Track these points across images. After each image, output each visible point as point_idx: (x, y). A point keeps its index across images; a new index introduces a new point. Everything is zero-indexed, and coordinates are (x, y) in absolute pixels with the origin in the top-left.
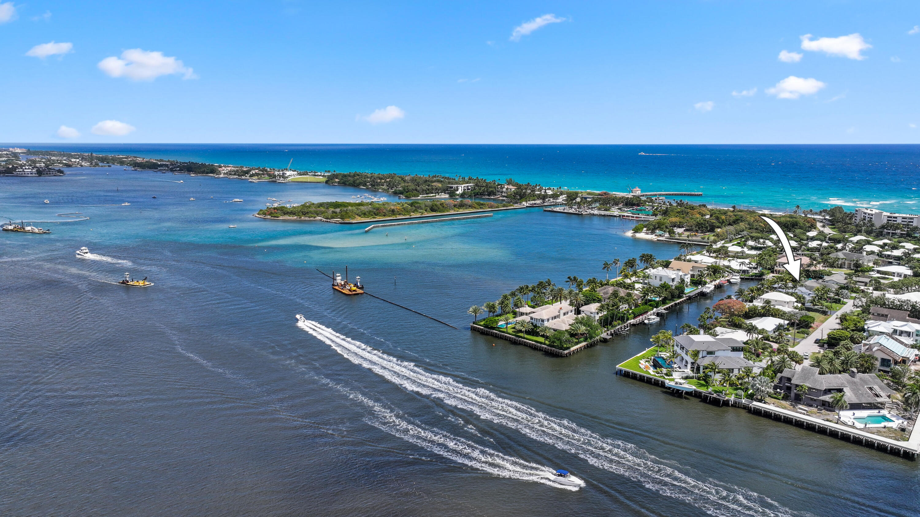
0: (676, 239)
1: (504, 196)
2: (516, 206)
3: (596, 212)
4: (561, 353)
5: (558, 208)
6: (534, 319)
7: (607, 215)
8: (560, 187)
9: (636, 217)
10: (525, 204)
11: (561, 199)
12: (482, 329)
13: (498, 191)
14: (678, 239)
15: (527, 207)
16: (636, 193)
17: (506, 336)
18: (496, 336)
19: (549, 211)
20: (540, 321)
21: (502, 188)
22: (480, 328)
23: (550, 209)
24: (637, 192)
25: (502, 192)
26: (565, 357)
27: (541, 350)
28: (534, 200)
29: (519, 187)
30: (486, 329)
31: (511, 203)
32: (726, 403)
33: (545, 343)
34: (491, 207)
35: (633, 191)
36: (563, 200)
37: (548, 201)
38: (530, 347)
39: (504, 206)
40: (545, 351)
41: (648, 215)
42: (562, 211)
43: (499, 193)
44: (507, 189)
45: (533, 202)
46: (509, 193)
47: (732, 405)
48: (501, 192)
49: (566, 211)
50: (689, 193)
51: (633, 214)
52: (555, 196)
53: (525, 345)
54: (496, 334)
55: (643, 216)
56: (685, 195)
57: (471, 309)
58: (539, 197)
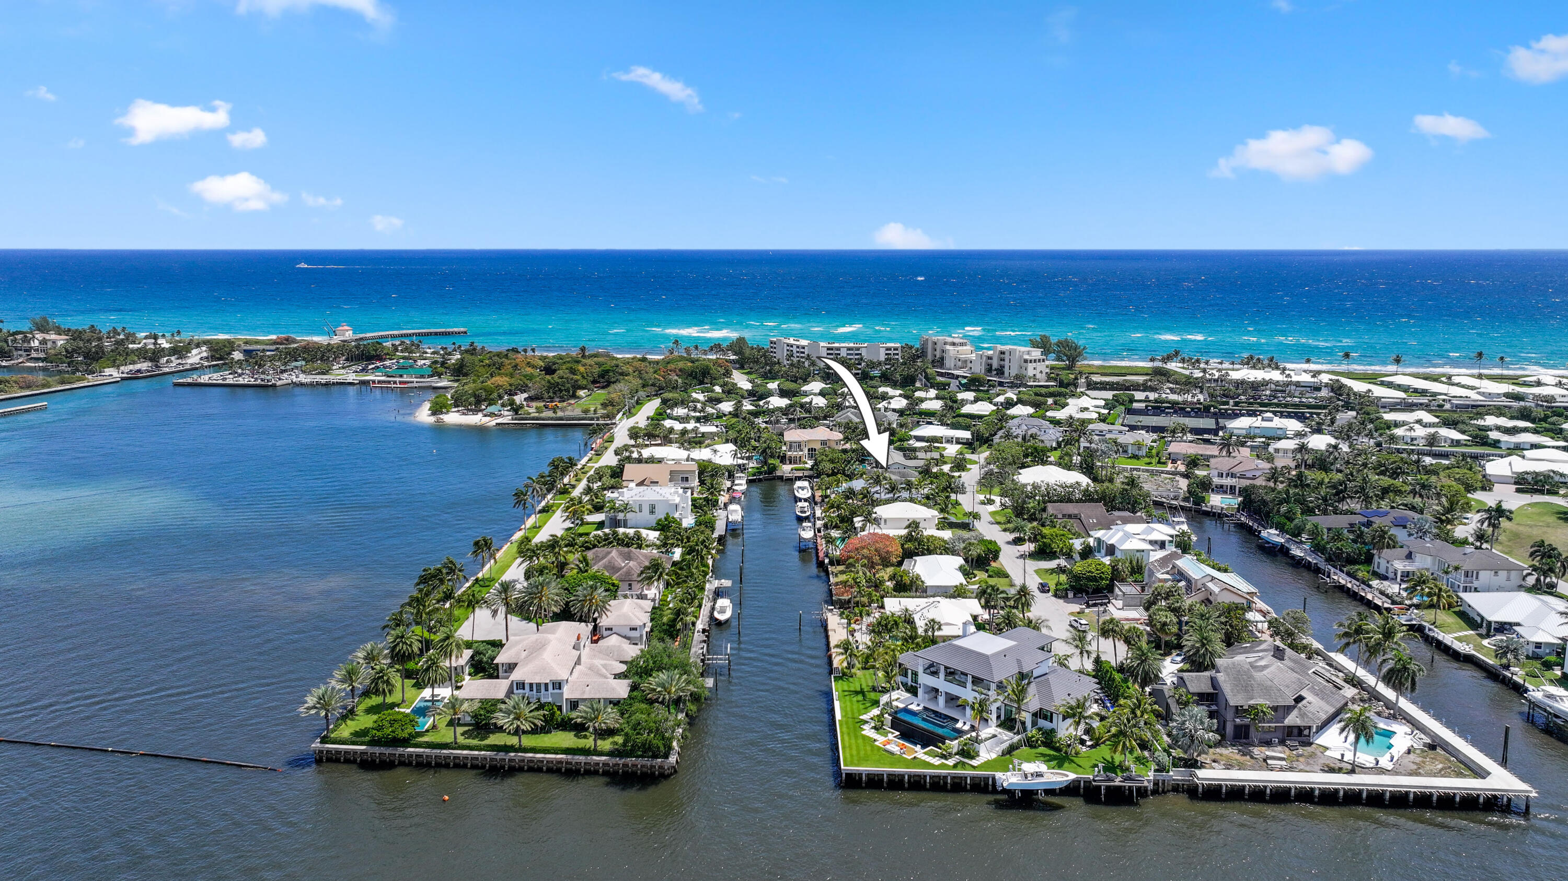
0: (533, 419)
1: (37, 359)
2: (91, 379)
3: (303, 378)
4: (661, 767)
5: (207, 377)
6: (527, 687)
7: (333, 383)
8: (179, 332)
9: (401, 383)
10: (115, 374)
11: (195, 357)
12: (363, 753)
13: (17, 349)
14: (537, 419)
15: (123, 379)
16: (343, 335)
17: (456, 757)
18: (422, 765)
19: (189, 385)
20: (550, 687)
21: (26, 340)
22: (355, 752)
23: (190, 380)
24: (347, 334)
25: (28, 350)
26: (671, 774)
27: (591, 772)
28: (134, 363)
29: (76, 335)
30: (377, 750)
31: (79, 374)
32: (1142, 792)
33: (595, 750)
34: (29, 387)
35: (337, 332)
36: (201, 359)
37: (167, 362)
38: (550, 771)
39: (63, 383)
40: (606, 773)
41: (422, 376)
42: (221, 382)
43: (20, 352)
44: (43, 342)
45: (131, 367)
46: (52, 352)
47: (1155, 792)
48: (26, 351)
49: (227, 382)
50: (443, 330)
51: (388, 376)
52: (179, 351)
53: (531, 770)
54: (419, 756)
55: (415, 380)
56: (436, 334)
57: (311, 700)
58: (143, 354)
